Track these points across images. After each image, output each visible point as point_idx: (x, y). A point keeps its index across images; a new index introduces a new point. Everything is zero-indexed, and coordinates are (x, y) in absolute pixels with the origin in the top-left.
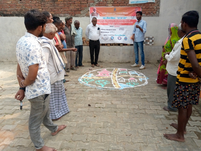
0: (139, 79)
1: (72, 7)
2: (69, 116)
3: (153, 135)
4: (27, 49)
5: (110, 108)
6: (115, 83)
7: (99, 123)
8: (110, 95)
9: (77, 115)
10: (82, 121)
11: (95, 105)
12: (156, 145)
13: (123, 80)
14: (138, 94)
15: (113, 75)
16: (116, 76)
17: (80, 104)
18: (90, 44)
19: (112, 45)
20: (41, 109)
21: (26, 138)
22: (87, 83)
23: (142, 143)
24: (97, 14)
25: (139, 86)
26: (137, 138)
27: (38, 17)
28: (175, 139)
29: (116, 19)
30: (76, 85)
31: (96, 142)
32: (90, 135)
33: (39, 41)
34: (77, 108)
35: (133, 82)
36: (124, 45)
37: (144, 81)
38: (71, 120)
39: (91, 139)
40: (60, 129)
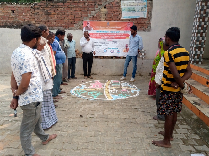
0: (131, 91)
1: (66, 21)
2: (60, 126)
3: (142, 142)
4: (21, 59)
5: (102, 118)
6: (108, 94)
7: (90, 133)
8: (102, 106)
9: (68, 125)
10: (74, 131)
11: (86, 116)
12: (144, 151)
13: (116, 92)
14: (130, 104)
15: (106, 87)
16: (109, 88)
17: (71, 115)
18: (83, 56)
19: (105, 58)
20: (32, 116)
21: (16, 148)
22: (80, 94)
23: (131, 149)
24: (91, 27)
25: (130, 97)
26: (127, 145)
27: (34, 30)
28: (162, 145)
29: (110, 32)
30: (68, 96)
31: (87, 150)
32: (80, 143)
33: (33, 52)
34: (68, 118)
35: (125, 93)
36: (117, 58)
37: (135, 93)
38: (62, 130)
39: (82, 147)
40: (51, 138)
